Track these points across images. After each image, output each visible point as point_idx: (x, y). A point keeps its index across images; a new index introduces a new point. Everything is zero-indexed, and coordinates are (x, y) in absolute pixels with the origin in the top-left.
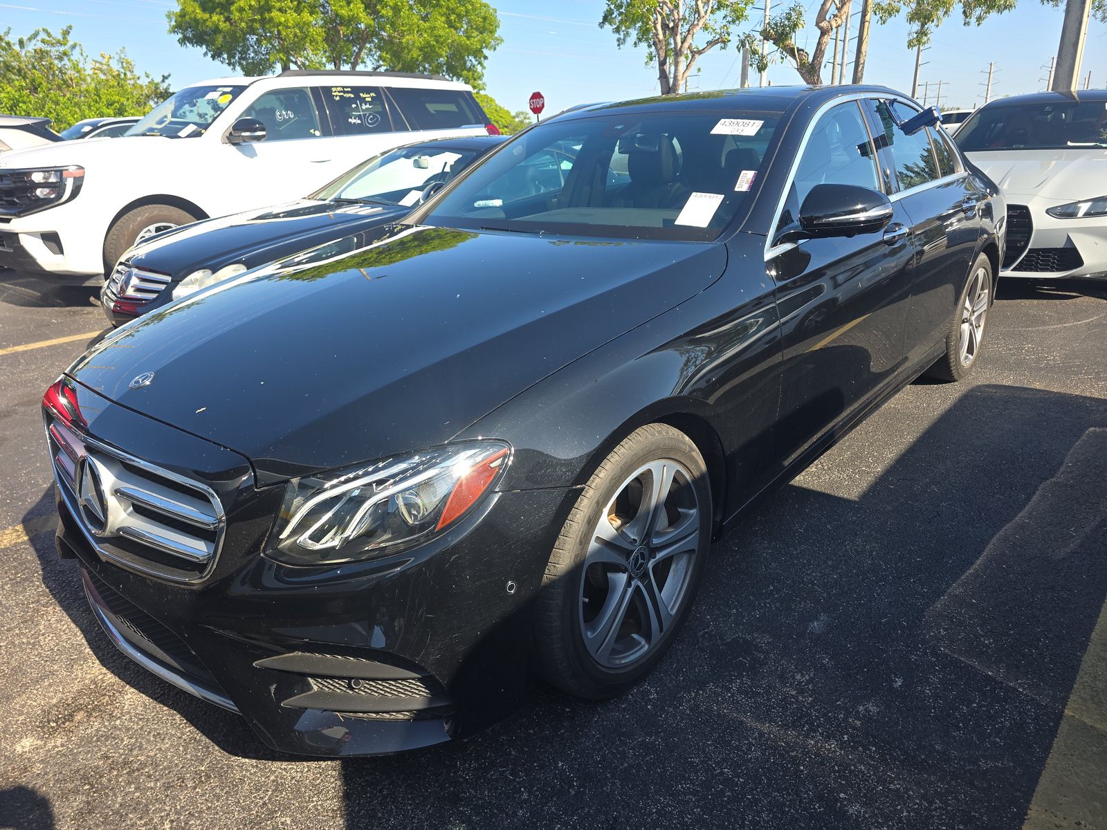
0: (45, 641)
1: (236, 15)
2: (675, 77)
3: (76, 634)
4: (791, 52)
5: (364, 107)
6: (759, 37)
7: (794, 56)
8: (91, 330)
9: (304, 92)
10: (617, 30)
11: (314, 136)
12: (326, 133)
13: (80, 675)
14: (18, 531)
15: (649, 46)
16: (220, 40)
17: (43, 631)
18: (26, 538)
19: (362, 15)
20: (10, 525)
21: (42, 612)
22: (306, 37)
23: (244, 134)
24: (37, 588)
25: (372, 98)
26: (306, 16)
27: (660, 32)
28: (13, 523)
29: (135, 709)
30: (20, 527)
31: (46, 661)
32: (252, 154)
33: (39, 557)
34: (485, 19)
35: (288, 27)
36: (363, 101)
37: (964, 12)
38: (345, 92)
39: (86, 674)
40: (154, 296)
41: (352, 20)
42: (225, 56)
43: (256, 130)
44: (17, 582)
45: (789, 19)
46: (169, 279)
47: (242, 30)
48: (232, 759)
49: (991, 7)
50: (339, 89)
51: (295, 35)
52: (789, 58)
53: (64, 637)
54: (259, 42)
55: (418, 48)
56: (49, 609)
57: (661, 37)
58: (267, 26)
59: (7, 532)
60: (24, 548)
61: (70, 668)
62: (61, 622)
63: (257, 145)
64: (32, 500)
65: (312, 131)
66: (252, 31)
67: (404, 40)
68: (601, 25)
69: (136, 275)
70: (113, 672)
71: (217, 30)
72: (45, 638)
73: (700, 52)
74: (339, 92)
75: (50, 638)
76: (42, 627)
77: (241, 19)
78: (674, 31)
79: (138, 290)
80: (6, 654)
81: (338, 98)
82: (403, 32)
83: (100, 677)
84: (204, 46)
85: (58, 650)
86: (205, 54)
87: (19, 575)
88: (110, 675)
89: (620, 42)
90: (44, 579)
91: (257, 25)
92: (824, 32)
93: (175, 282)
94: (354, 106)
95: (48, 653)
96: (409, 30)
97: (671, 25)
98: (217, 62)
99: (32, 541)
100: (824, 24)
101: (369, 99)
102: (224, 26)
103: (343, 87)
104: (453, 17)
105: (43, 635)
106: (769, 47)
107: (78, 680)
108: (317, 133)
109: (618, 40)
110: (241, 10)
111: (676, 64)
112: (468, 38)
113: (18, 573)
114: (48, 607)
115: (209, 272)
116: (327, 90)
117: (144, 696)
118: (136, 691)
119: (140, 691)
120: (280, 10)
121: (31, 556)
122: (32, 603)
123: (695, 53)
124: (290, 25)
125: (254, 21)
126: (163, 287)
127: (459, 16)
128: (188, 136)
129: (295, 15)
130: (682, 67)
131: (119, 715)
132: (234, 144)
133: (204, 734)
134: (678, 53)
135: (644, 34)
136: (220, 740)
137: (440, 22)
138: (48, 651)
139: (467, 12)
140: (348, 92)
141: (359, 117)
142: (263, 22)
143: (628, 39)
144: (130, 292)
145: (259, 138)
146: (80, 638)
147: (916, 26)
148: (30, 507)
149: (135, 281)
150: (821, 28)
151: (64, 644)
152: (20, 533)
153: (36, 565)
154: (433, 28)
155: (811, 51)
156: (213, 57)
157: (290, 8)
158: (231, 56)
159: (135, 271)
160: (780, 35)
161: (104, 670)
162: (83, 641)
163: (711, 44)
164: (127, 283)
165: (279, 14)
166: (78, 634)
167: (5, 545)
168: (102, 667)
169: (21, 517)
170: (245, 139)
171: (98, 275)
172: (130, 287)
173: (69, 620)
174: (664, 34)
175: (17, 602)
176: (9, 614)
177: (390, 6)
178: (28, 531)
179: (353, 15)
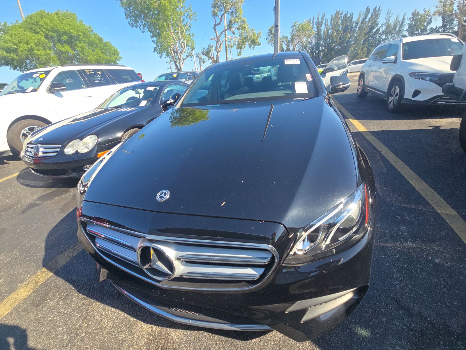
0: (105, 324)
1: (20, 53)
2: (180, 66)
3: (119, 313)
4: (211, 58)
5: (99, 76)
6: (201, 54)
7: (211, 59)
8: (14, 173)
9: (75, 72)
10: (159, 53)
11: (84, 88)
12: (88, 86)
13: (139, 334)
14: (44, 272)
15: (170, 58)
16: (15, 63)
17: (100, 319)
18: (52, 274)
19: (70, 50)
20: (38, 270)
21: (91, 309)
22: (50, 58)
23: (56, 89)
24: (78, 298)
25: (101, 73)
26: (48, 51)
27: (173, 53)
28: (38, 268)
29: (182, 339)
30: (44, 269)
31: (115, 335)
32: (61, 96)
33: (66, 281)
34: (114, 51)
35: (42, 56)
36: (98, 74)
37: (249, 46)
38: (91, 71)
39: (142, 332)
40: (56, 154)
41: (66, 52)
42: (18, 68)
43: (61, 87)
44: (64, 299)
45: (209, 49)
46: (60, 146)
47: (23, 58)
48: (248, 343)
49: (255, 45)
50: (88, 70)
51: (46, 58)
52: (210, 60)
53: (114, 317)
54: (31, 62)
55: (94, 61)
56: (93, 305)
57: (173, 55)
58: (33, 56)
59: (39, 274)
60: (54, 279)
61: (130, 332)
62: (106, 310)
63: (62, 93)
64: (41, 253)
65: (82, 86)
66: (28, 58)
67: (88, 59)
68: (154, 52)
69: (41, 147)
70: (155, 325)
71: (13, 59)
72: (104, 322)
73: (185, 59)
74: (88, 71)
75: (107, 321)
76: (97, 317)
77: (22, 54)
78: (177, 53)
79: (44, 153)
80: (89, 340)
81: (88, 74)
82: (87, 56)
83: (150, 330)
84: (9, 66)
85: (117, 326)
86: (10, 69)
87: (62, 294)
88: (154, 327)
89: (161, 57)
90: (78, 291)
91: (30, 56)
92: (218, 52)
93: (64, 147)
94: (95, 76)
95: (112, 330)
96: (89, 55)
97: (176, 51)
98: (16, 71)
99: (57, 273)
100: (217, 50)
101: (100, 74)
102: (15, 57)
103: (89, 70)
104: (103, 51)
105: (102, 321)
106: (204, 57)
107: (141, 337)
108: (85, 87)
109: (160, 56)
110: (22, 51)
111: (180, 62)
112: (111, 57)
113: (61, 293)
114: (92, 305)
115: (79, 140)
116: (84, 71)
117: (180, 330)
118: (175, 330)
119: (176, 329)
120: (37, 50)
121: (61, 282)
122: (82, 306)
123: (184, 59)
124: (42, 55)
125: (28, 54)
126: (59, 150)
127: (105, 50)
128: (31, 92)
129: (44, 51)
130: (181, 63)
131: (178, 347)
132: (53, 93)
133: (225, 336)
134: (180, 59)
135: (168, 55)
136: (234, 336)
137: (99, 52)
138: (111, 329)
139: (108, 49)
140: (92, 71)
141: (99, 80)
142: (32, 55)
143: (163, 56)
144: (40, 154)
145: (63, 90)
146: (122, 314)
147: (239, 50)
148: (42, 258)
149: (41, 150)
150: (217, 51)
151: (117, 321)
152: (46, 272)
153: (68, 286)
154: (98, 54)
155: (215, 58)
156: (14, 69)
157: (41, 49)
158: (21, 68)
159: (40, 145)
160: (207, 53)
161: (149, 326)
162: (126, 315)
163: (188, 56)
164: (38, 151)
165: (37, 51)
166: (120, 312)
167: (42, 281)
168: (147, 325)
169: (41, 264)
170: (57, 91)
171: (8, 151)
172: (40, 153)
173: (109, 307)
174: (174, 54)
175: (72, 309)
176: (73, 317)
177: (79, 47)
178: (50, 269)
179: (67, 50)
